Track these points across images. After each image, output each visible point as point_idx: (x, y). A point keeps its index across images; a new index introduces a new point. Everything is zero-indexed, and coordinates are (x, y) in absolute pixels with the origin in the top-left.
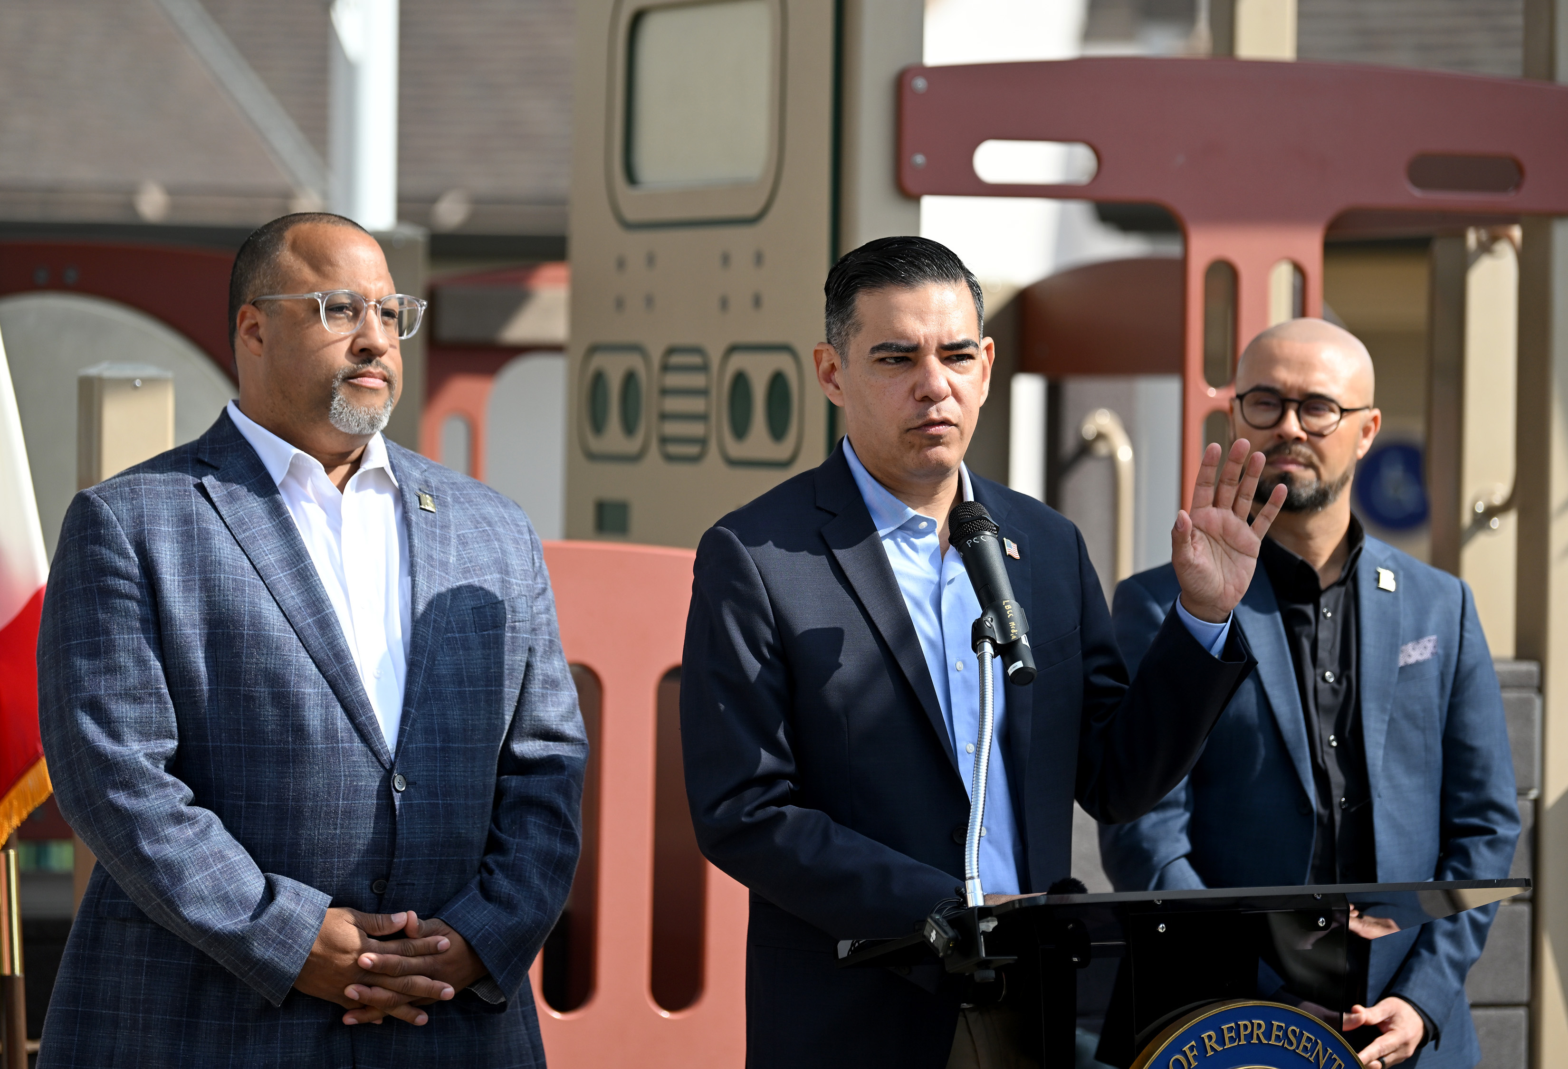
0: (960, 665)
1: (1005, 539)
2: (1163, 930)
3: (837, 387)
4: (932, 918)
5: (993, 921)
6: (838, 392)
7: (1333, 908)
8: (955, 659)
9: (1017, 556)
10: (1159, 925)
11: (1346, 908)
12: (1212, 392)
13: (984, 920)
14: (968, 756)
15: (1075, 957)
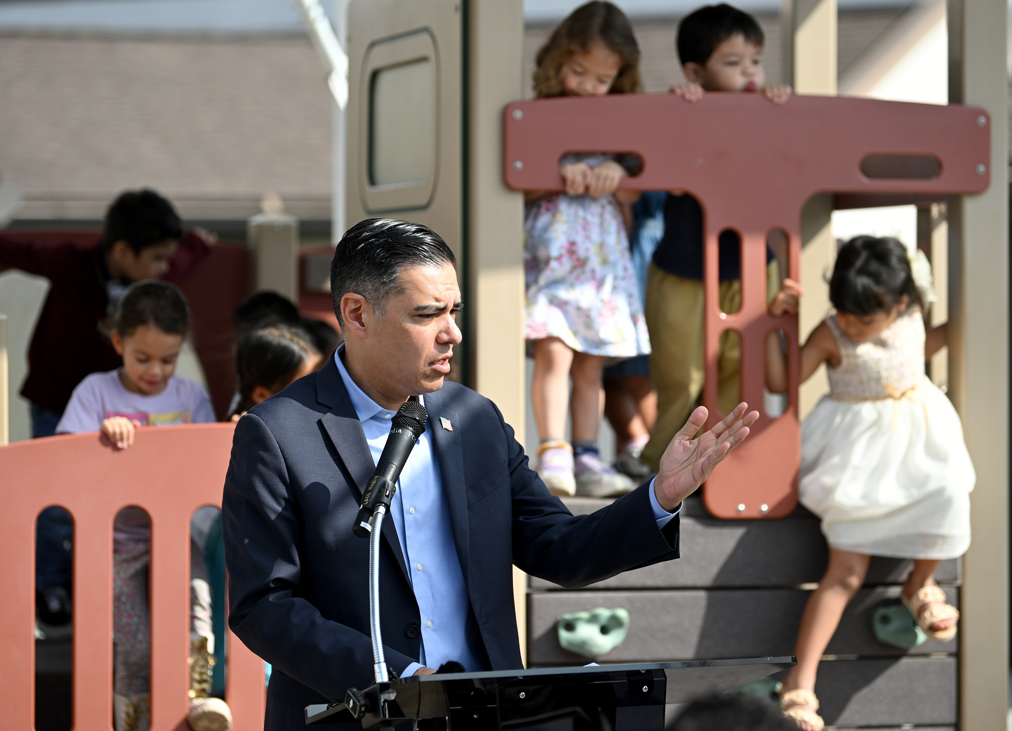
0: (412, 510)
1: (441, 418)
2: (523, 696)
3: (362, 325)
4: (351, 691)
5: (392, 692)
6: (362, 328)
7: (654, 679)
8: (408, 506)
9: (450, 429)
10: (520, 693)
11: (664, 679)
12: (723, 316)
13: (386, 691)
14: (418, 572)
15: (475, 714)
